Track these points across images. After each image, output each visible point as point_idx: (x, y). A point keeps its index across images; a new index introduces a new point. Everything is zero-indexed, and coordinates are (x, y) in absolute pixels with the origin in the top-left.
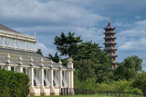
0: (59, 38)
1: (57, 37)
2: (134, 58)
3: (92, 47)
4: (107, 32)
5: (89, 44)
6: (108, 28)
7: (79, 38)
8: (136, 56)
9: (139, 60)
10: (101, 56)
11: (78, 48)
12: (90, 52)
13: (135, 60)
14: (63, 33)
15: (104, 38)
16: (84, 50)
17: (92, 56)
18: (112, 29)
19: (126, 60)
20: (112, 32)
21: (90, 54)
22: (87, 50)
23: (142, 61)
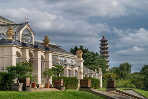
0: (73, 50)
1: (72, 49)
2: (126, 64)
3: (95, 55)
4: (102, 43)
5: (93, 53)
6: (102, 40)
7: (87, 50)
8: (127, 63)
9: (129, 65)
10: (100, 62)
11: (87, 57)
12: (94, 59)
13: (127, 66)
14: (76, 46)
15: (100, 48)
16: (90, 58)
17: (96, 62)
18: (106, 41)
19: (121, 66)
20: (105, 43)
21: (95, 61)
22: (92, 58)
23: (131, 66)
